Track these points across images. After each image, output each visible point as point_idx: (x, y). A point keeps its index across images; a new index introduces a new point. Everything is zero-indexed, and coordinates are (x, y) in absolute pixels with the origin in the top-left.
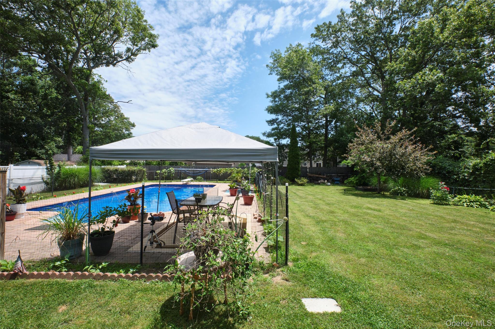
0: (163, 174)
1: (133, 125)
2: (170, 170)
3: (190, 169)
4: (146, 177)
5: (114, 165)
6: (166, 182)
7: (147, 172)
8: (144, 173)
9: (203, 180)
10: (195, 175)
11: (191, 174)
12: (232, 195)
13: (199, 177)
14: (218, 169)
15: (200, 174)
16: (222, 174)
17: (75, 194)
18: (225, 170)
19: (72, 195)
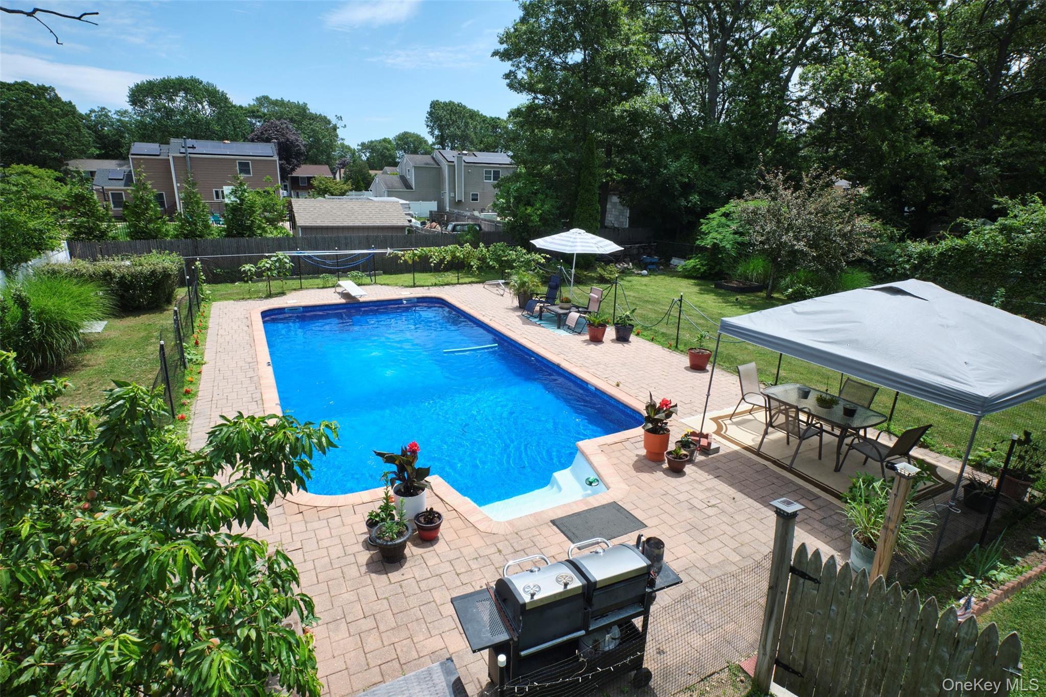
0: (261, 273)
2: (280, 260)
3: (327, 253)
6: (270, 295)
9: (368, 280)
10: (341, 268)
11: (329, 265)
12: (596, 339)
13: (355, 273)
14: (416, 252)
15: (355, 264)
16: (435, 262)
17: (195, 395)
18: (436, 254)
19: (189, 398)
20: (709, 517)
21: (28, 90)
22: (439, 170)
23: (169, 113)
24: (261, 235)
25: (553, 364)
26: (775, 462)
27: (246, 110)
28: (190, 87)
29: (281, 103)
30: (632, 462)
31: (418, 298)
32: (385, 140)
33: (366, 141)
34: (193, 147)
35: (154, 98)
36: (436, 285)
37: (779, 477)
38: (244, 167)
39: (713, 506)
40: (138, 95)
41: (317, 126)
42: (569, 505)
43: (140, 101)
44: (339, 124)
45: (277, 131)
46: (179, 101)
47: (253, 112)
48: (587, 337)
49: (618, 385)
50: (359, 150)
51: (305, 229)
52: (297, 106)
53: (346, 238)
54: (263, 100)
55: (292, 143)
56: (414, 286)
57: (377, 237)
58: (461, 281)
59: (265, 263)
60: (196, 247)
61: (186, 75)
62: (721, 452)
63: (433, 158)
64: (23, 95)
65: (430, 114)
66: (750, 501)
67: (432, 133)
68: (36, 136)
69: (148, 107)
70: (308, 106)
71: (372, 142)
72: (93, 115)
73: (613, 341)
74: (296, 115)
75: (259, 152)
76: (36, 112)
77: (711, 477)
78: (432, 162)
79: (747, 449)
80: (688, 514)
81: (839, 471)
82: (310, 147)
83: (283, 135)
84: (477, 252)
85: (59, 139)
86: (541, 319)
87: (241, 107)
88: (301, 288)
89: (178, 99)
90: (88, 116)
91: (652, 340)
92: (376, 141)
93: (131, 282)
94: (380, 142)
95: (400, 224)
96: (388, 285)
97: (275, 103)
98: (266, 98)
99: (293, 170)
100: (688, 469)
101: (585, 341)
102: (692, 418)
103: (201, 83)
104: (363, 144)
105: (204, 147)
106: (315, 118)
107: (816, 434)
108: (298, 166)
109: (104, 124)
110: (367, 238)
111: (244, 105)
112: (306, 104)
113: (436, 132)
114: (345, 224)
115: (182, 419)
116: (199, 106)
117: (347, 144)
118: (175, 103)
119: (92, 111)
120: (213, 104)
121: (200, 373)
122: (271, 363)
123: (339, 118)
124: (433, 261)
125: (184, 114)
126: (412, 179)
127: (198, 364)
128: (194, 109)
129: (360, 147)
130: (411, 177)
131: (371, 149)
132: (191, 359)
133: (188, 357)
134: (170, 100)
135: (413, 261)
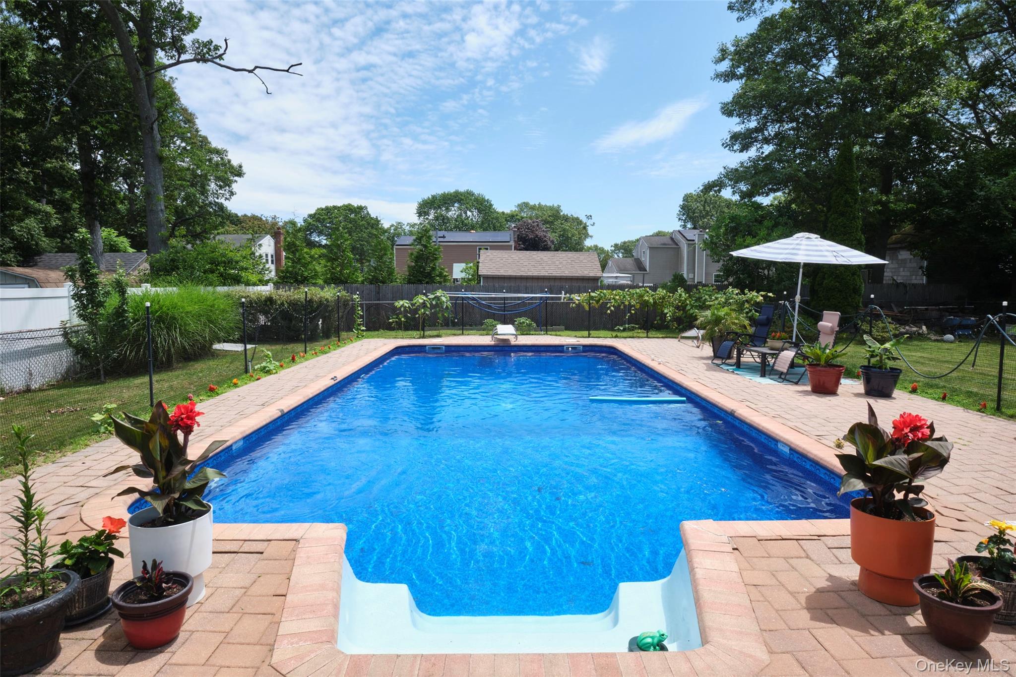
0: (416, 311)
1: (239, 172)
2: (438, 298)
3: (493, 295)
4: (359, 321)
5: (248, 284)
6: (424, 337)
7: (361, 305)
8: (353, 309)
10: (506, 313)
12: (824, 389)
13: (523, 319)
14: (593, 295)
15: (523, 309)
16: (612, 308)
17: (218, 394)
18: (617, 297)
19: (209, 396)
21: (349, 210)
22: (678, 249)
25: (725, 412)
27: (507, 214)
28: (463, 198)
29: (540, 207)
30: (809, 590)
31: (585, 347)
33: (619, 242)
34: (444, 237)
35: (435, 208)
40: (423, 209)
41: (566, 226)
43: (425, 212)
44: (588, 223)
45: (528, 229)
46: (454, 211)
47: (512, 217)
48: (808, 387)
50: (613, 251)
51: (487, 278)
52: (551, 208)
54: (524, 206)
55: (540, 239)
56: (589, 337)
58: (650, 336)
59: (420, 299)
61: (462, 189)
63: (672, 238)
64: (345, 213)
65: (683, 207)
69: (431, 217)
70: (561, 208)
71: (625, 243)
73: (855, 394)
74: (550, 216)
75: (499, 239)
76: (350, 226)
78: (670, 242)
83: (533, 232)
84: (673, 297)
85: (361, 245)
86: (739, 367)
87: (503, 213)
88: (463, 334)
89: (453, 209)
90: (389, 229)
91: (944, 398)
92: (629, 242)
93: (287, 308)
96: (559, 335)
97: (533, 208)
98: (526, 205)
104: (616, 246)
105: (453, 236)
106: (566, 218)
110: (551, 287)
111: (506, 212)
112: (559, 206)
116: (469, 213)
117: (600, 246)
118: (450, 213)
119: (392, 226)
120: (480, 211)
121: (258, 379)
122: (340, 378)
123: (589, 217)
124: (610, 307)
125: (456, 221)
126: (646, 261)
127: (268, 372)
128: (464, 215)
129: (613, 248)
130: (646, 259)
131: (624, 249)
132: (265, 368)
133: (264, 364)
134: (448, 210)
135: (590, 308)
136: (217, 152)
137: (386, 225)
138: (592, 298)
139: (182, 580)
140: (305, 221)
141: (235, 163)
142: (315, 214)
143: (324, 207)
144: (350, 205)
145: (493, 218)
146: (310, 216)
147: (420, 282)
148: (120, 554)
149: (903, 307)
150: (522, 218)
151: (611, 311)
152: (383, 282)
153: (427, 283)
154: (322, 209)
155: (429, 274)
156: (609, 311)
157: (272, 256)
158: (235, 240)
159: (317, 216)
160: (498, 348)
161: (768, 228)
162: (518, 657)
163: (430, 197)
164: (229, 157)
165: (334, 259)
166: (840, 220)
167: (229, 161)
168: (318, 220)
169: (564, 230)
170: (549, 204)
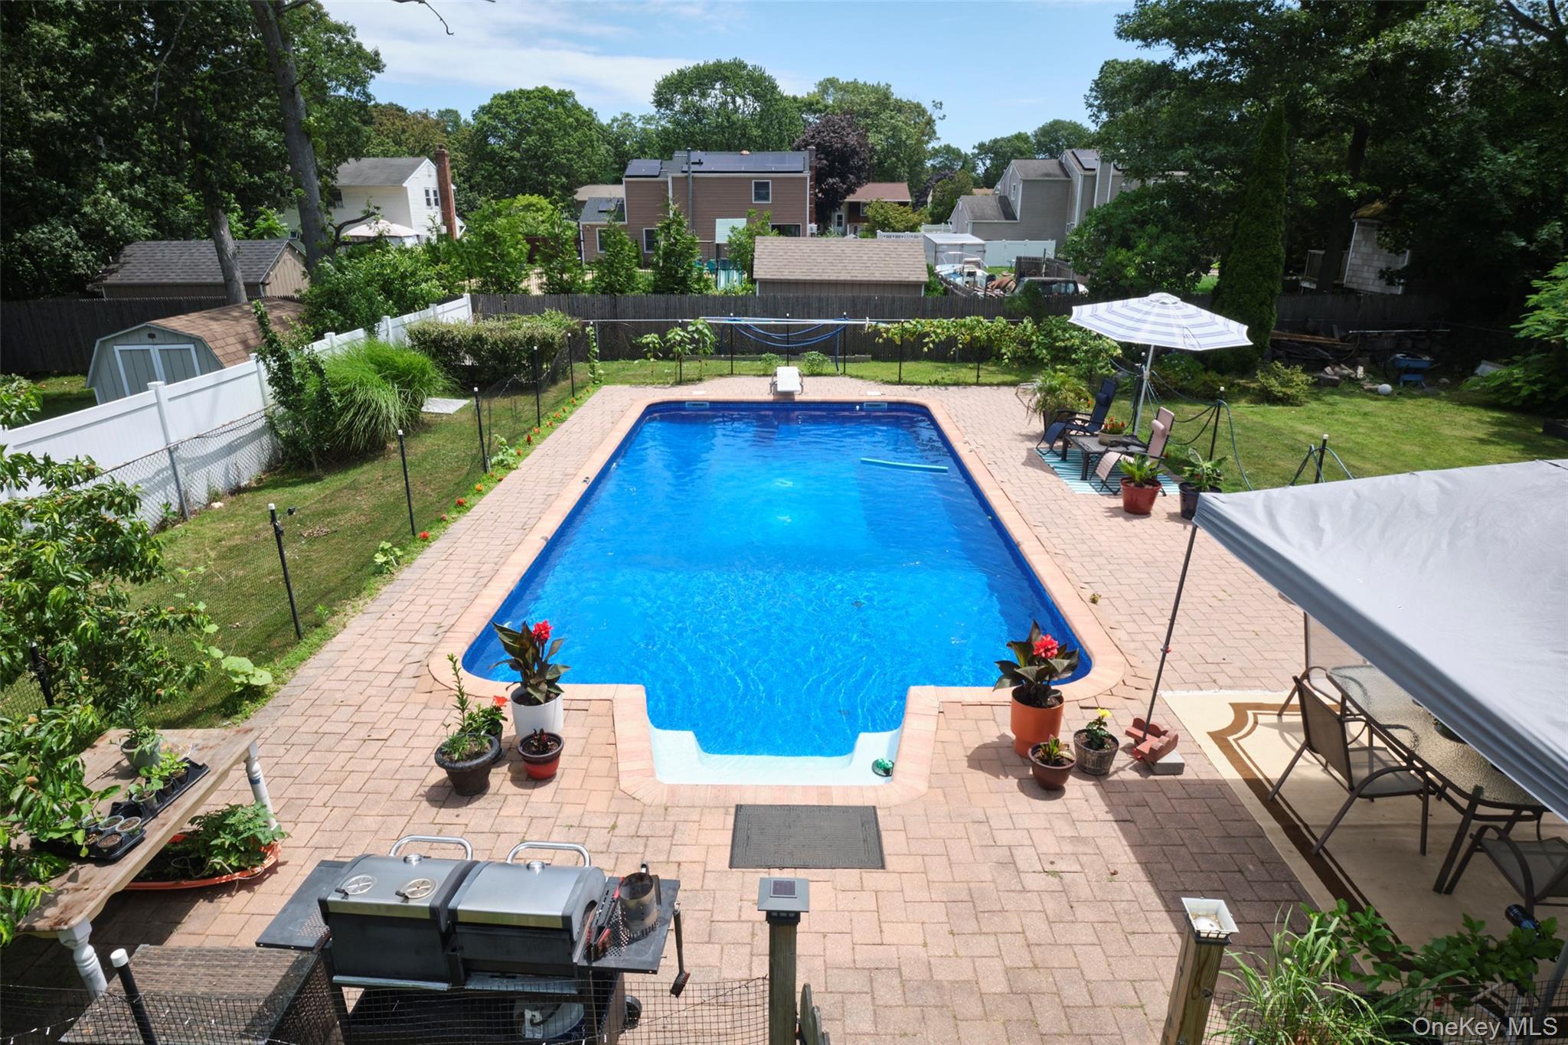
0: (670, 349)
2: (699, 331)
3: (773, 322)
9: (830, 367)
10: (790, 348)
11: (775, 341)
12: (1137, 507)
13: (814, 355)
14: (907, 325)
15: (814, 340)
16: (931, 345)
17: (468, 509)
18: (939, 331)
19: (459, 512)
20: (1024, 890)
21: (545, 98)
22: (1068, 183)
23: (700, 113)
24: (700, 292)
26: (1293, 830)
27: (802, 102)
28: (728, 74)
29: (854, 88)
31: (890, 403)
32: (1019, 137)
34: (700, 163)
35: (684, 94)
36: (936, 383)
37: (1271, 861)
38: (762, 189)
39: (1054, 873)
40: (662, 98)
41: (899, 121)
42: (792, 789)
43: (667, 100)
44: (936, 115)
45: (834, 132)
46: (715, 97)
47: (809, 106)
48: (1119, 502)
49: (1094, 601)
50: (975, 156)
51: (766, 283)
52: (875, 90)
53: (820, 300)
54: (829, 85)
55: (852, 149)
56: (899, 383)
57: (869, 299)
58: (982, 380)
59: (676, 334)
60: (615, 307)
61: (726, 59)
62: (1187, 775)
63: (1061, 164)
64: (540, 104)
66: (1148, 888)
67: (1095, 117)
68: (547, 156)
69: (676, 108)
70: (892, 90)
71: (996, 141)
72: (615, 125)
73: (1172, 517)
74: (872, 104)
75: (786, 167)
76: (549, 126)
77: (1110, 817)
78: (1057, 171)
79: (1255, 784)
80: (985, 872)
81: (1449, 891)
82: (887, 153)
84: (1016, 331)
85: (568, 159)
86: (1064, 460)
87: (795, 99)
88: (732, 374)
89: (713, 93)
90: (610, 126)
92: (1003, 139)
93: (504, 350)
94: (1009, 140)
95: (913, 278)
96: (862, 378)
97: (844, 88)
98: (832, 82)
99: (851, 190)
100: (1076, 787)
101: (1111, 510)
102: (1197, 693)
103: (745, 67)
104: (981, 146)
105: (715, 162)
106: (899, 107)
107: (1417, 793)
108: (859, 184)
109: (626, 137)
110: (854, 300)
111: (799, 96)
112: (889, 86)
113: (1104, 116)
114: (825, 277)
115: (425, 538)
116: (739, 101)
117: (954, 145)
118: (709, 100)
119: (615, 120)
120: (756, 97)
121: (500, 480)
122: (592, 478)
123: (939, 105)
124: (927, 343)
125: (718, 114)
126: (1017, 202)
127: (509, 468)
128: (731, 106)
129: (976, 151)
130: (1017, 199)
131: (994, 153)
132: (502, 461)
133: (501, 457)
134: (704, 95)
135: (902, 341)
136: (339, 29)
137: (604, 119)
138: (904, 330)
139: (557, 740)
140: (475, 116)
141: (368, 47)
142: (490, 106)
143: (504, 92)
144: (545, 88)
145: (777, 110)
146: (483, 109)
147: (672, 291)
148: (506, 719)
149: (1347, 332)
150: (826, 107)
151: (929, 348)
152: (621, 292)
153: (682, 293)
154: (502, 97)
155: (684, 279)
156: (926, 349)
157: (435, 192)
158: (376, 167)
159: (494, 110)
160: (778, 406)
161: (1151, 237)
162: (770, 787)
163: (676, 73)
164: (358, 39)
165: (551, 256)
166: (1253, 226)
167: (359, 46)
168: (496, 116)
169: (894, 128)
170: (872, 81)
